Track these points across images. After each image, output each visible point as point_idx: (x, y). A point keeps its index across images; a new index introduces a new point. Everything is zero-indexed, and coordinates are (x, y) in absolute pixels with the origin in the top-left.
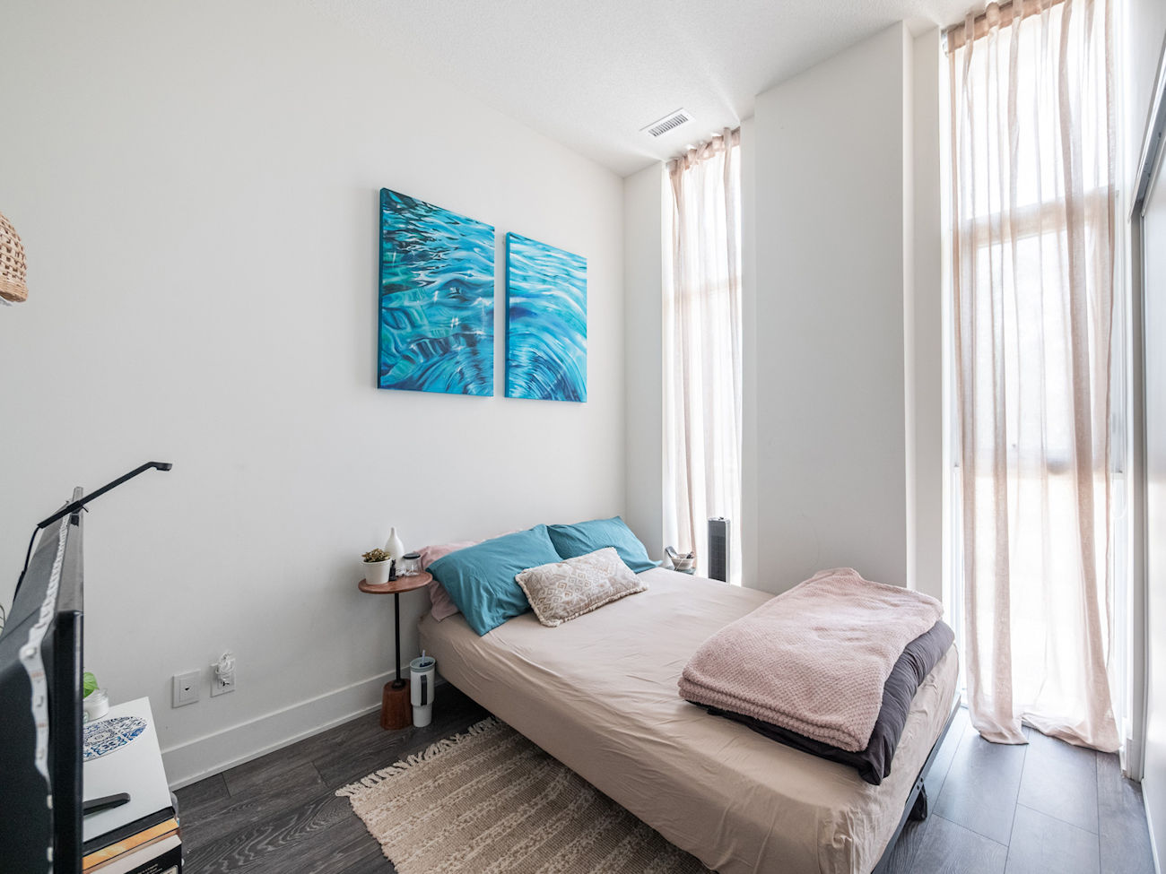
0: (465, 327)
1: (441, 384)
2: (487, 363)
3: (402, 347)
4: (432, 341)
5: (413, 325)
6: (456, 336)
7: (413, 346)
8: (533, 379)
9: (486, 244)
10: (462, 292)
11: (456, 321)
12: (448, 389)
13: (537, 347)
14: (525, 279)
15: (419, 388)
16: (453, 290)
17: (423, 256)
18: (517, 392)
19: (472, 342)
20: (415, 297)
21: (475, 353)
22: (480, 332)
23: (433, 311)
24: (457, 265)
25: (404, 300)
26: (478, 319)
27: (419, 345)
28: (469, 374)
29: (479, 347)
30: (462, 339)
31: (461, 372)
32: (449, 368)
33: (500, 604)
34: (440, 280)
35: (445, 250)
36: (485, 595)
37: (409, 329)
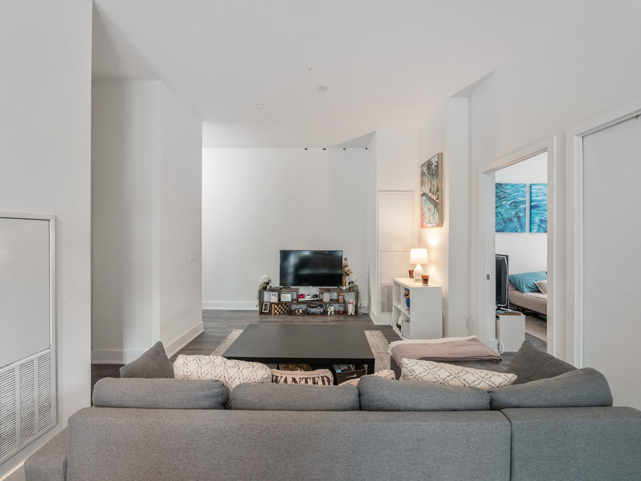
0: (516, 214)
1: (509, 230)
2: (524, 223)
3: (499, 222)
4: (507, 219)
5: (501, 215)
6: (514, 217)
7: (502, 221)
8: (540, 226)
9: (523, 189)
10: (516, 205)
11: (514, 213)
12: (511, 231)
13: (542, 217)
14: (537, 196)
15: (503, 231)
16: (513, 204)
17: (504, 197)
18: (534, 231)
19: (519, 218)
20: (502, 208)
21: (520, 221)
22: (521, 215)
23: (506, 211)
24: (514, 197)
25: (500, 210)
26: (521, 211)
27: (503, 221)
28: (518, 227)
29: (521, 219)
30: (516, 217)
31: (515, 227)
32: (512, 225)
33: (529, 287)
34: (509, 203)
35: (510, 194)
36: (525, 285)
37: (500, 217)
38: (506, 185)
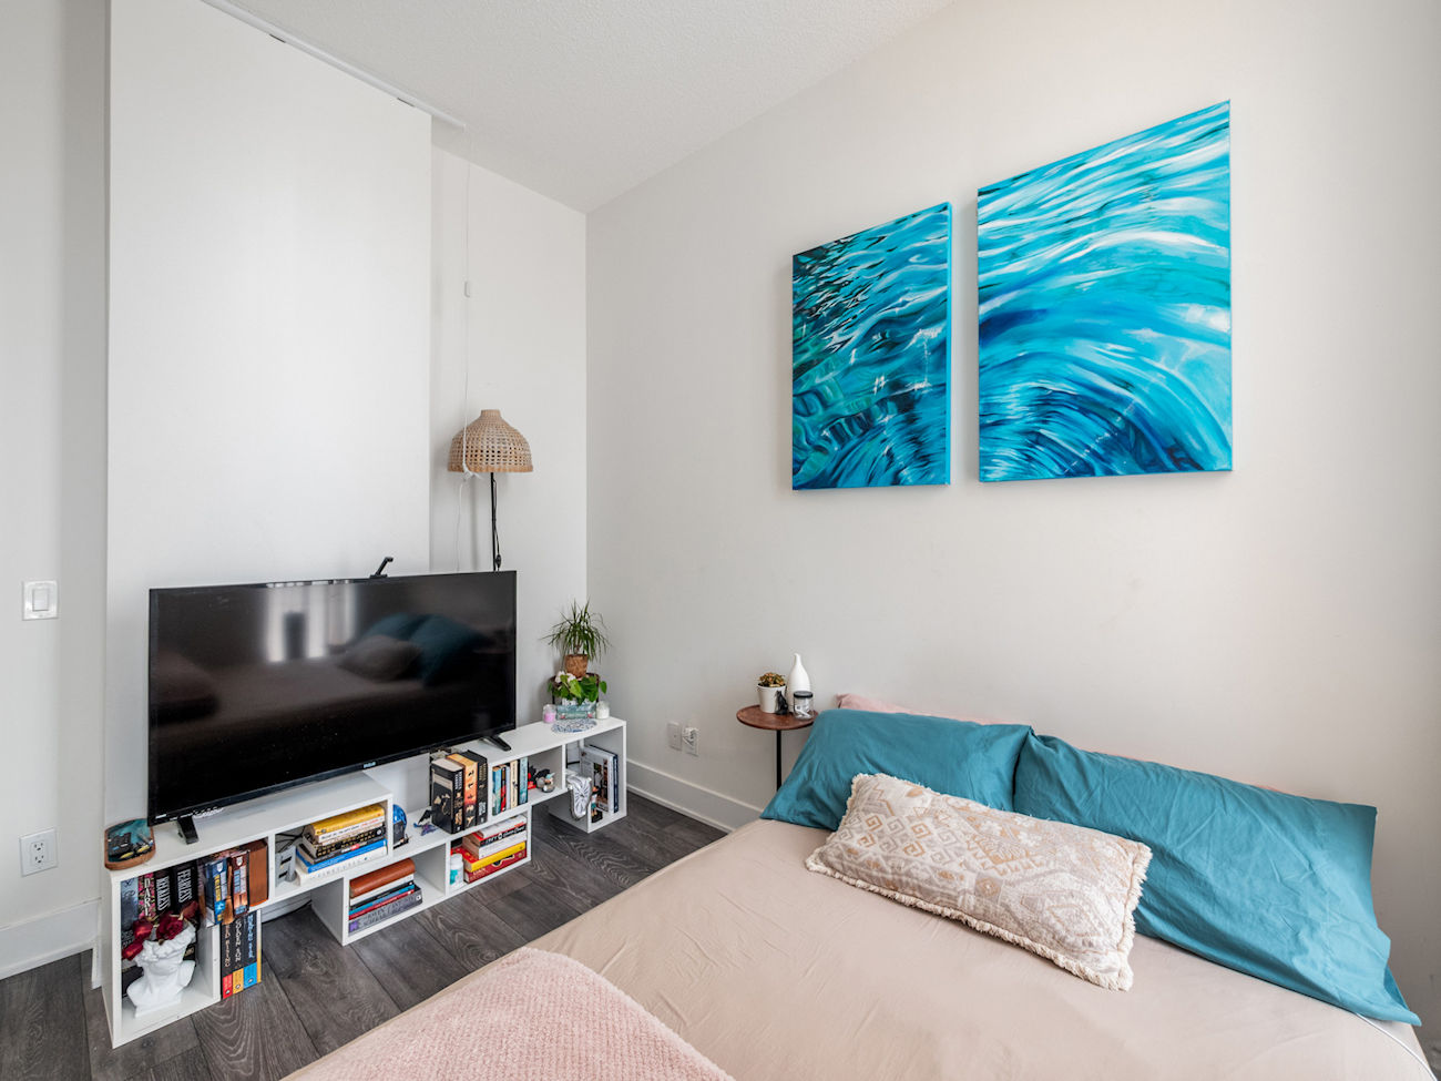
0: (895, 384)
1: (861, 475)
2: (933, 433)
3: (813, 436)
4: (849, 420)
5: (825, 405)
6: (882, 403)
7: (826, 433)
8: (1038, 439)
9: (932, 239)
10: (890, 335)
11: (882, 381)
12: (870, 481)
13: (1050, 376)
14: (1014, 255)
15: (834, 485)
16: (878, 337)
17: (837, 311)
18: (1001, 469)
19: (907, 404)
20: (828, 369)
21: (911, 420)
22: (920, 385)
24: (883, 298)
25: (817, 378)
26: (918, 366)
27: (833, 430)
28: (903, 454)
29: (919, 409)
30: (891, 405)
31: (890, 454)
32: (873, 450)
34: (857, 334)
35: (863, 288)
37: (821, 412)
38: (843, 245)
